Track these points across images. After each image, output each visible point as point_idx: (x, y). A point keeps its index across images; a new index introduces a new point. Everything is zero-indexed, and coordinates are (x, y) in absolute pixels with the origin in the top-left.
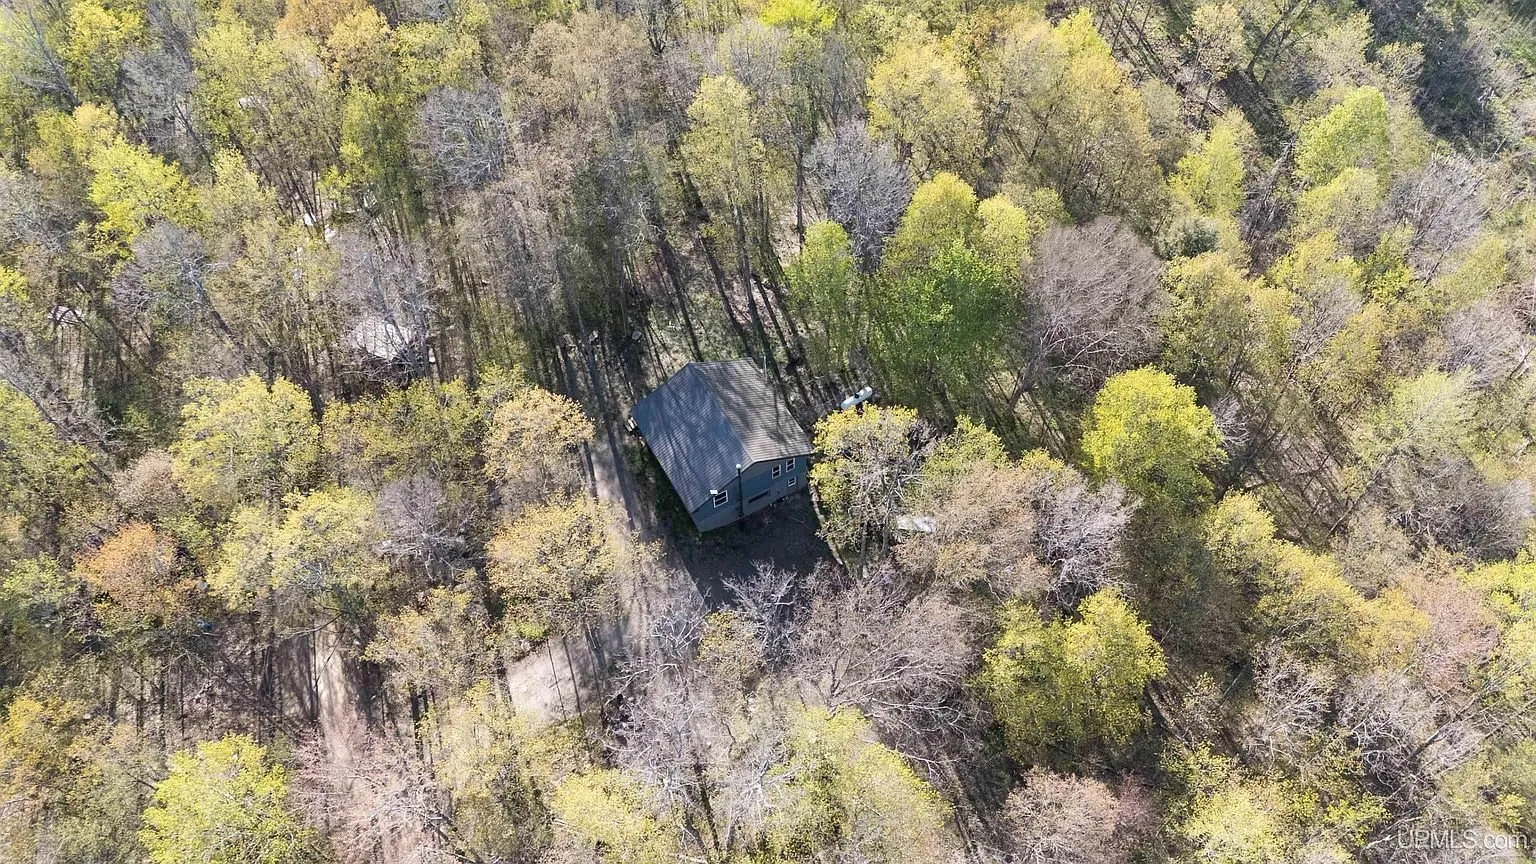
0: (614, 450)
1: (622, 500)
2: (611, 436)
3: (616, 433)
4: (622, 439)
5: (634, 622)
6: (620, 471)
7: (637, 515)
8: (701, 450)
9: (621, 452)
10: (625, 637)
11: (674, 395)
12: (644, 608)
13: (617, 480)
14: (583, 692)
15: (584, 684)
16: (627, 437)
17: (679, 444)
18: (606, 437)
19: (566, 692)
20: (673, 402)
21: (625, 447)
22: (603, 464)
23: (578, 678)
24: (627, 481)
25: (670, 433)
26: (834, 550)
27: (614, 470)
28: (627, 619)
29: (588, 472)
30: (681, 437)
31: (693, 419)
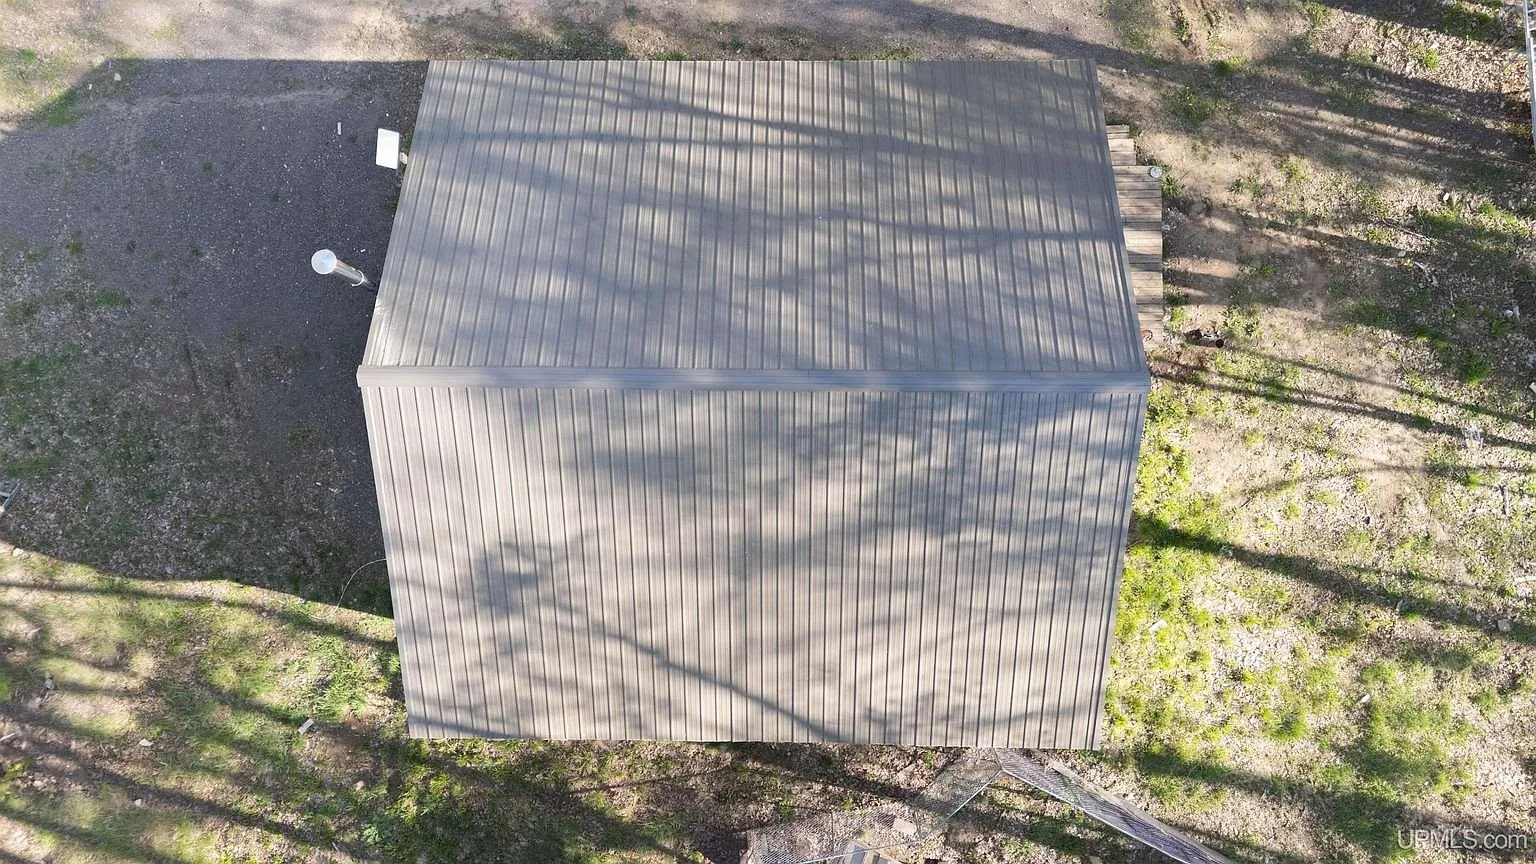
30: (760, 168)
31: (799, 249)
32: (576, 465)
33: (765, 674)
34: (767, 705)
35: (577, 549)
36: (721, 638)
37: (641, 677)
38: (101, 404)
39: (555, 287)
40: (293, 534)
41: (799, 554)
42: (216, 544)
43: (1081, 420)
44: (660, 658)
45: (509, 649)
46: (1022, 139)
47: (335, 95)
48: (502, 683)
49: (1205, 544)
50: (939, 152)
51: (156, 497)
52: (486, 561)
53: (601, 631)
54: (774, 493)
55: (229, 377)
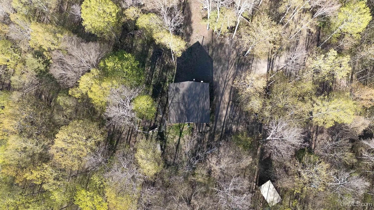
0: (216, 124)
1: (220, 107)
2: (215, 129)
3: (213, 129)
4: (212, 126)
5: (232, 74)
6: (217, 116)
7: (218, 101)
8: (199, 96)
9: (214, 122)
10: (236, 71)
11: (197, 117)
12: (228, 76)
13: (219, 114)
14: (251, 62)
15: (250, 64)
16: (211, 126)
17: (203, 103)
18: (216, 130)
19: (255, 64)
20: (199, 115)
21: (213, 123)
22: (221, 121)
23: (250, 66)
24: (217, 112)
25: (203, 108)
26: (175, 70)
27: (218, 118)
28: (233, 75)
29: (226, 120)
30: (201, 104)
31: (196, 106)
32: (184, 93)
33: (172, 104)
34: (170, 105)
35: (179, 94)
36: (174, 102)
37: (172, 97)
38: (189, 60)
39: (194, 92)
40: (180, 74)
41: (179, 106)
42: (179, 68)
43: (187, 119)
44: (173, 98)
45: (173, 90)
46: (204, 120)
47: (211, 76)
48: (171, 90)
49: (180, 136)
50: (203, 115)
51: (183, 64)
52: (178, 89)
53: (174, 95)
54: (182, 104)
55: (191, 68)
